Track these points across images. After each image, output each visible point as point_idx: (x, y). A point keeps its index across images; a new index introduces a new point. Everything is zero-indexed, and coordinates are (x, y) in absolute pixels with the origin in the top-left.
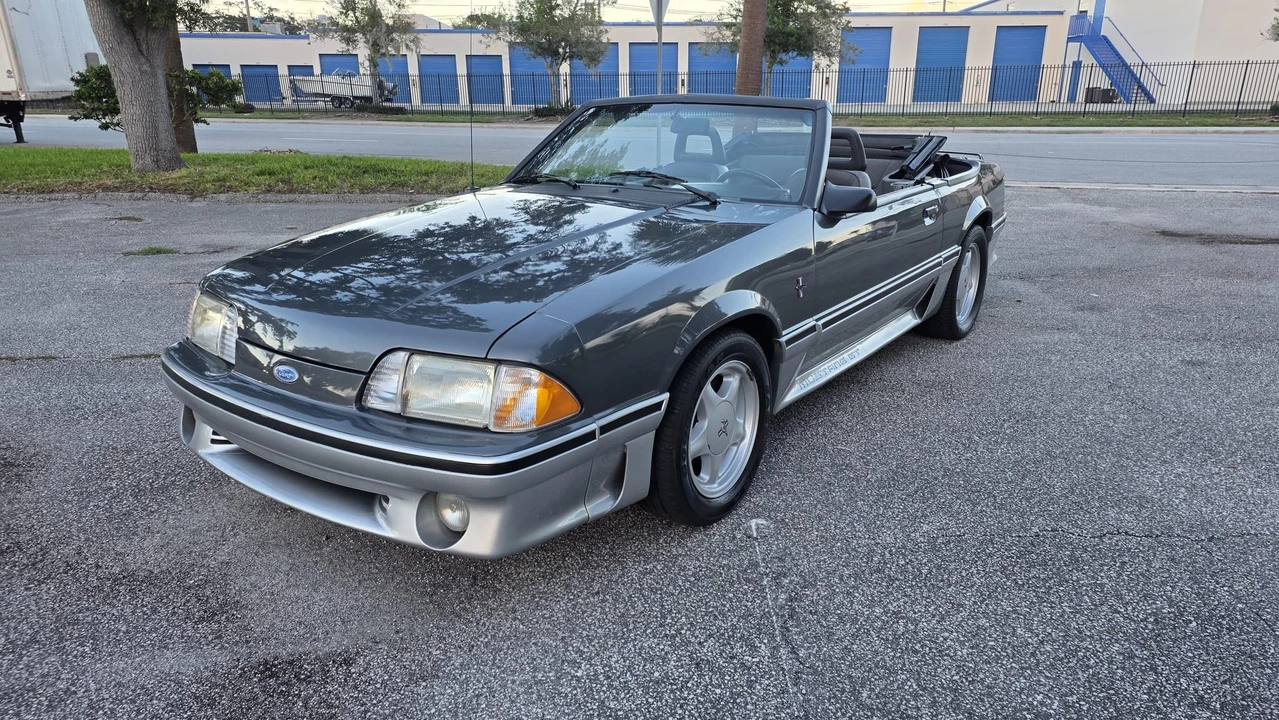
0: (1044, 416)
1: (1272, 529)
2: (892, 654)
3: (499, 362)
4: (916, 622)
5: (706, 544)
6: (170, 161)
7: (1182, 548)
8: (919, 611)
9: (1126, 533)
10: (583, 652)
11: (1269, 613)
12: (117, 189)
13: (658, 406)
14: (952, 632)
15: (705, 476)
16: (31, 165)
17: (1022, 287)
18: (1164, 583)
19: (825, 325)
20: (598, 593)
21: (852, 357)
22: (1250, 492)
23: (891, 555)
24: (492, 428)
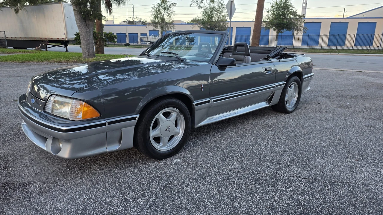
0: (299, 138)
1: (356, 182)
2: (187, 204)
3: (74, 99)
4: (202, 195)
5: (156, 165)
6: (92, 55)
7: (316, 184)
8: (207, 192)
9: (299, 177)
10: (92, 191)
11: (332, 209)
12: (77, 62)
13: (135, 118)
14: (212, 200)
15: (161, 144)
16: (60, 56)
17: (323, 99)
18: (300, 194)
19: (214, 101)
20: (112, 175)
21: (234, 113)
22: (358, 169)
23: (212, 174)
24: (69, 119)
